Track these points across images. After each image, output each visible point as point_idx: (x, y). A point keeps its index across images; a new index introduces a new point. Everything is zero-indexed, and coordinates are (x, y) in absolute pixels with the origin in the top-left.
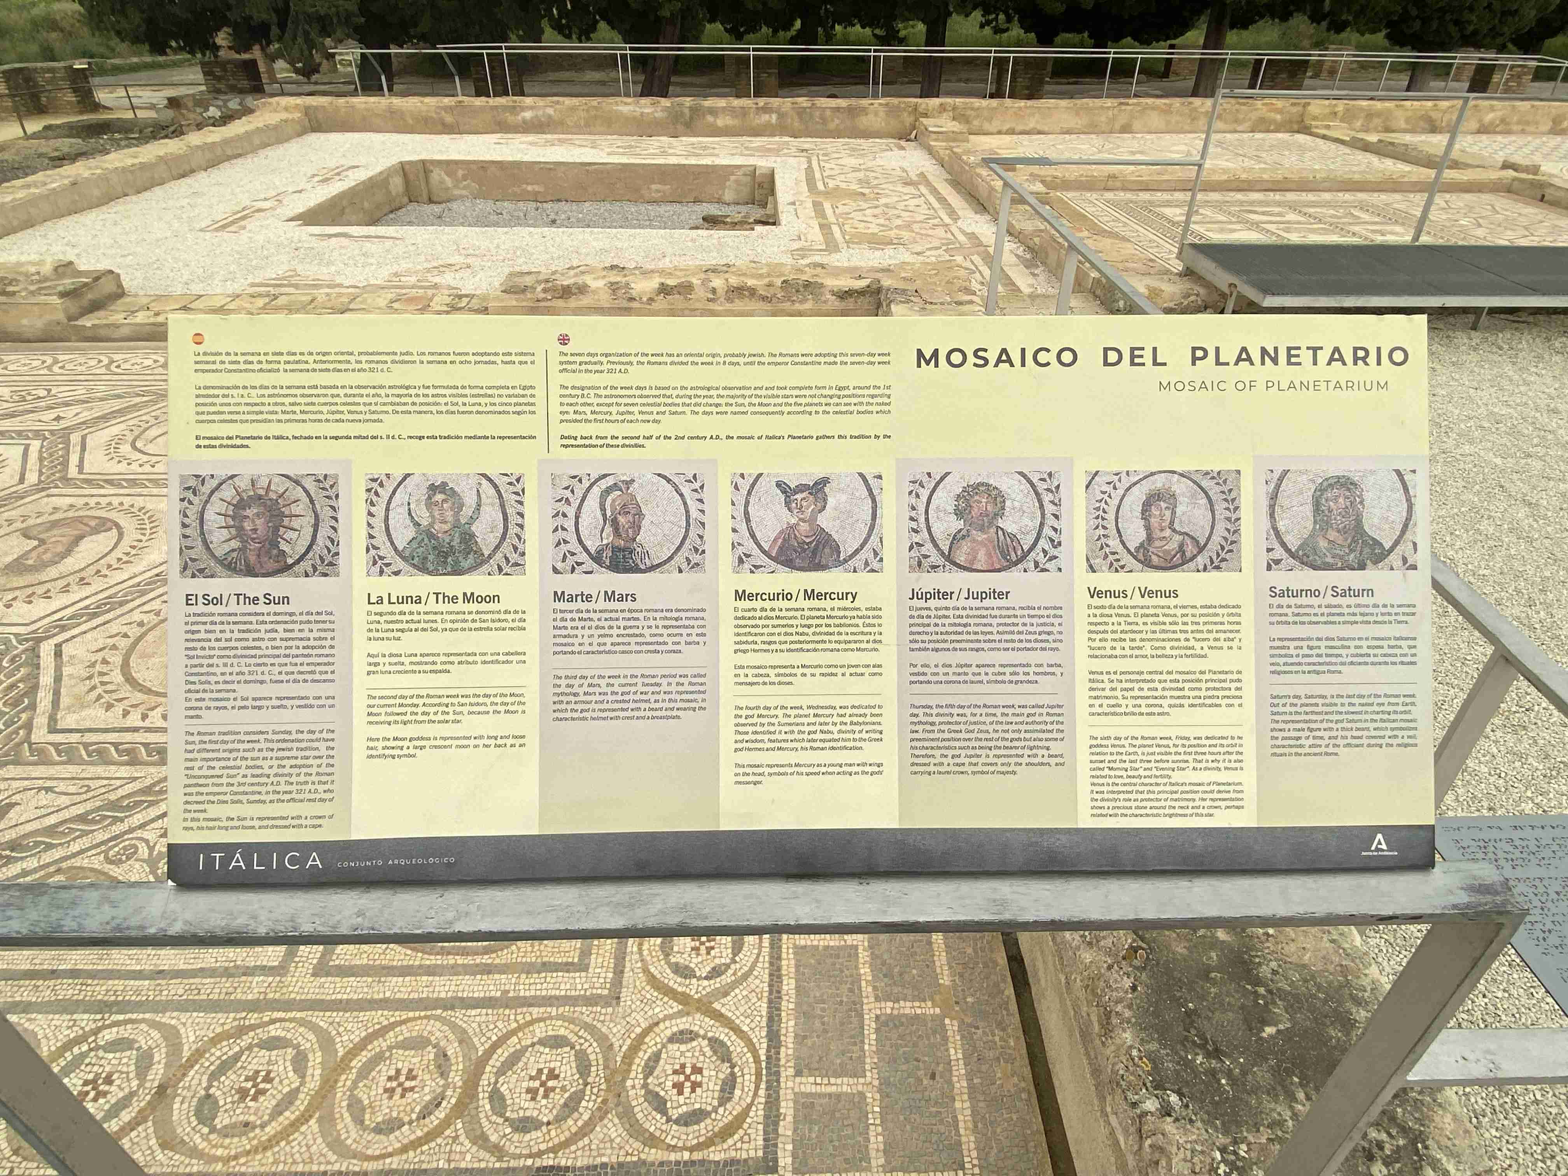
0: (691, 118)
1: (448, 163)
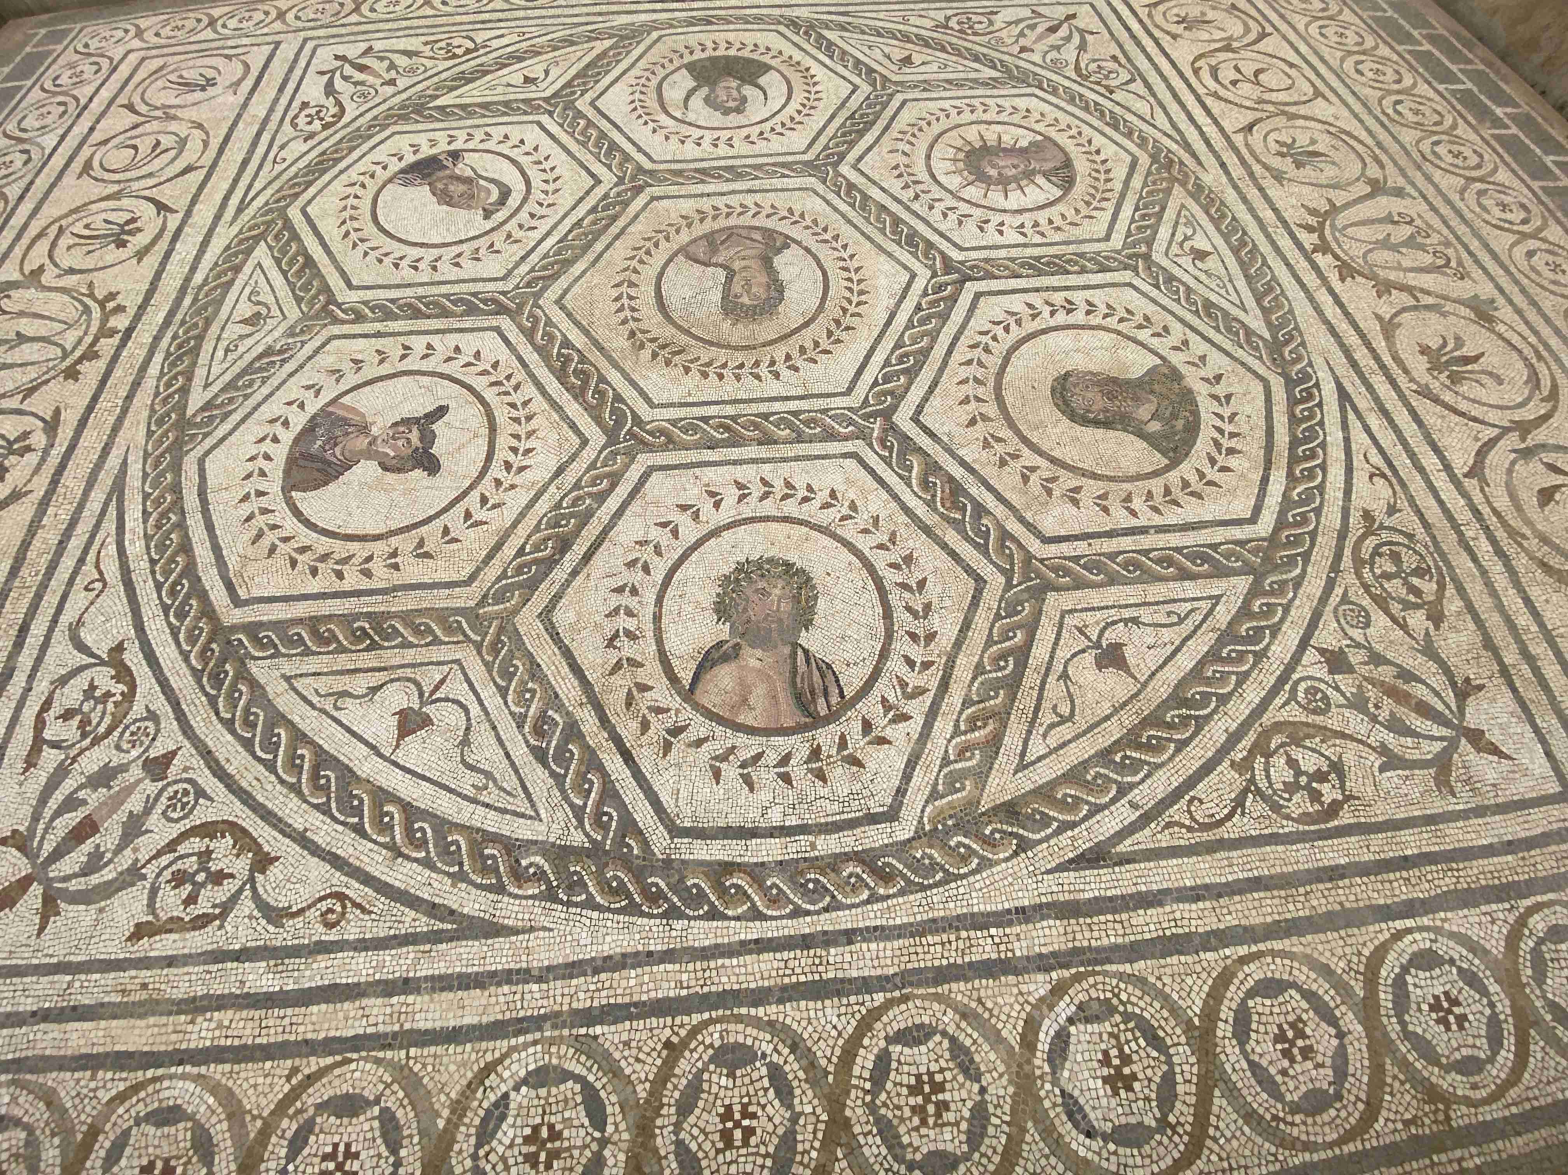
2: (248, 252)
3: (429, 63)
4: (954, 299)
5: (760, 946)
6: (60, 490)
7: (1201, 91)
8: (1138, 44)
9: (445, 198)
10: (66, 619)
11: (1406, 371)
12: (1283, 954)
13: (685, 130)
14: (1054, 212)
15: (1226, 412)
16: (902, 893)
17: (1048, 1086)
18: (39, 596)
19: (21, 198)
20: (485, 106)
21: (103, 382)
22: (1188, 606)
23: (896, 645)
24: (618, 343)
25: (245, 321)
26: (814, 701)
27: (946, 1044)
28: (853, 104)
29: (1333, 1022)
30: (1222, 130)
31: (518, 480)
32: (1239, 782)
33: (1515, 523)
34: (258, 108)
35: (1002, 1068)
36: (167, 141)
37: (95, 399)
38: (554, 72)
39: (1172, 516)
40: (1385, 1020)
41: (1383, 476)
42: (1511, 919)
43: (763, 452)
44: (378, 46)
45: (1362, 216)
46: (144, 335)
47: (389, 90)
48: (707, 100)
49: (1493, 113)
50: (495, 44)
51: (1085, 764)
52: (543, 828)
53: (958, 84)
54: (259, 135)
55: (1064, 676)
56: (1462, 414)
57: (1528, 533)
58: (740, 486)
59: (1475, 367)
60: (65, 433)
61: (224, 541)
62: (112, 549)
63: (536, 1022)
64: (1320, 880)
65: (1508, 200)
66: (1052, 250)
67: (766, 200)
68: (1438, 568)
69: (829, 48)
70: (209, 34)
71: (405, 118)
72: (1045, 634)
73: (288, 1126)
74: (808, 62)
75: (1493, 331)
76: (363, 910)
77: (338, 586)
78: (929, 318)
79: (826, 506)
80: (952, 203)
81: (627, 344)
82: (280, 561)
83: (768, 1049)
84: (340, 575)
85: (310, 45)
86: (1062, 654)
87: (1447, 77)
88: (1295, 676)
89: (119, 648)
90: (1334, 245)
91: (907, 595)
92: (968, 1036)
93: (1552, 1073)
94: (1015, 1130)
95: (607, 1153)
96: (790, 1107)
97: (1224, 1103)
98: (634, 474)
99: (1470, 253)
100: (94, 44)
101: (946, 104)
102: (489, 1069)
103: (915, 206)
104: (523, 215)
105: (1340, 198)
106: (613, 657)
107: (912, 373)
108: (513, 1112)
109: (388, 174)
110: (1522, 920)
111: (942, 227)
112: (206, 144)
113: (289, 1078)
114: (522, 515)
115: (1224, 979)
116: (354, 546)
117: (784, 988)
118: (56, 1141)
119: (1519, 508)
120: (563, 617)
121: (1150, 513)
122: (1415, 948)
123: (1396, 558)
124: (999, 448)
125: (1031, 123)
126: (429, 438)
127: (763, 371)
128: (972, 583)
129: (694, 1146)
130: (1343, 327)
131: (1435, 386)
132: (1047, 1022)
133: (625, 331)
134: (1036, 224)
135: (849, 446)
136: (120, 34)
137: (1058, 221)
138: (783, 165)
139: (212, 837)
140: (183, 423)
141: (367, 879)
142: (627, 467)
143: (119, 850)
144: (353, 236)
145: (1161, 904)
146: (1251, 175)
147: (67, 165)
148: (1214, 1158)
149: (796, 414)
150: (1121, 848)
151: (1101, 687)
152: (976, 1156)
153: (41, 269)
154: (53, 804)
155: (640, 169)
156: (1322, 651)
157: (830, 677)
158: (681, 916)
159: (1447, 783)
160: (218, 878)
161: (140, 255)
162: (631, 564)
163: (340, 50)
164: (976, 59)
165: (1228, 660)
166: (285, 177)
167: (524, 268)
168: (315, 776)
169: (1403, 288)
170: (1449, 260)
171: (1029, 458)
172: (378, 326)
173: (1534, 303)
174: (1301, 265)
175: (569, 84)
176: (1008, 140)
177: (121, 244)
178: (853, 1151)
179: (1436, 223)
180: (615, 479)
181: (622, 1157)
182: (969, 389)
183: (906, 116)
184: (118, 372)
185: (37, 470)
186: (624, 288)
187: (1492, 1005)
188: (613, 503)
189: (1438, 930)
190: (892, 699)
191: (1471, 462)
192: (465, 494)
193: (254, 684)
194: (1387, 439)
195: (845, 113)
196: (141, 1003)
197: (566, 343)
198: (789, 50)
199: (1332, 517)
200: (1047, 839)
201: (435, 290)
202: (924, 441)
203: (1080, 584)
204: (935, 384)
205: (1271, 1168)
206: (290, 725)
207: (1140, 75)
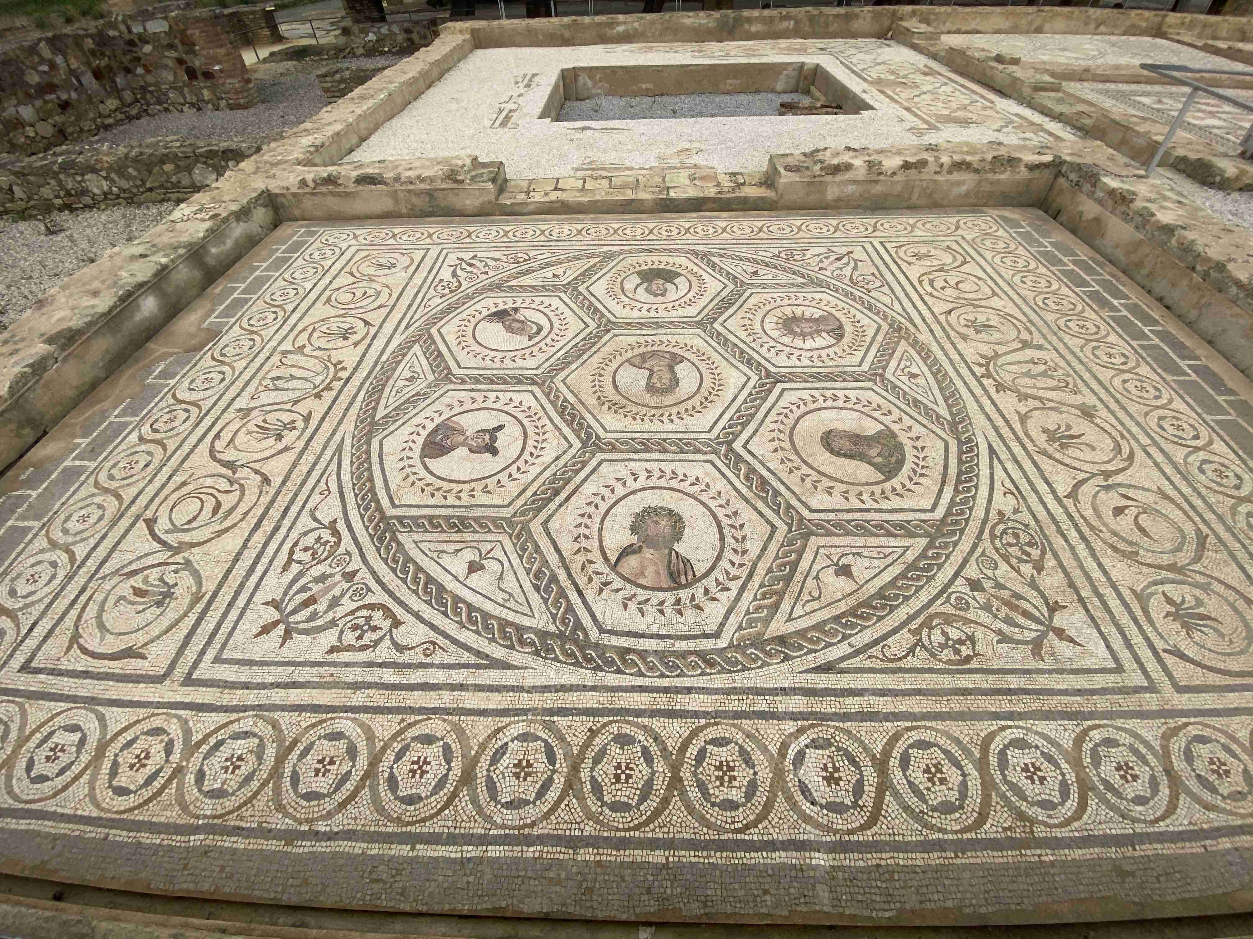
0: (734, 26)
1: (591, 68)
2: (410, 348)
3: (505, 265)
4: (770, 391)
5: (642, 689)
6: (310, 448)
7: (922, 292)
8: (888, 267)
9: (509, 329)
10: (309, 506)
11: (1032, 441)
12: (931, 729)
13: (634, 303)
14: (831, 351)
15: (921, 456)
16: (719, 673)
17: (791, 776)
18: (296, 495)
19: (293, 311)
20: (533, 287)
21: (334, 401)
22: (891, 550)
23: (725, 554)
24: (592, 401)
25: (407, 379)
26: (679, 576)
27: (737, 748)
28: (723, 294)
29: (960, 767)
30: (932, 313)
31: (536, 461)
32: (913, 640)
33: (1096, 523)
34: (418, 280)
35: (767, 764)
36: (370, 292)
37: (330, 408)
38: (568, 273)
39: (884, 505)
40: (993, 772)
41: (1013, 493)
42: (1078, 730)
43: (662, 456)
44: (480, 255)
45: (1014, 360)
46: (356, 382)
47: (484, 277)
48: (647, 290)
49: (1111, 303)
50: (539, 257)
51: (825, 622)
52: (536, 622)
53: (783, 286)
54: (418, 293)
55: (817, 578)
56: (1067, 465)
57: (1104, 529)
58: (648, 471)
59: (1078, 441)
60: (314, 423)
61: (390, 478)
62: (335, 477)
63: (525, 711)
64: (956, 694)
65: (1112, 351)
66: (827, 370)
67: (673, 339)
68: (1042, 543)
69: (714, 266)
70: (392, 241)
71: (491, 290)
72: (808, 556)
73: (397, 746)
74: (701, 272)
75: (1093, 422)
76: (444, 650)
77: (443, 502)
78: (756, 399)
79: (693, 484)
80: (774, 344)
81: (596, 402)
82: (417, 489)
83: (642, 739)
84: (445, 498)
85: (445, 252)
86: (816, 567)
87: (1083, 283)
88: (950, 590)
89: (335, 521)
90: (995, 374)
91: (733, 530)
92: (749, 746)
93: (1103, 817)
94: (771, 795)
95: (555, 777)
96: (651, 767)
97: (892, 799)
98: (594, 462)
99: (1083, 380)
100: (331, 240)
101: (775, 296)
102: (499, 730)
103: (753, 345)
104: (548, 340)
105: (1001, 349)
106: (576, 546)
107: (744, 425)
108: (509, 752)
109: (482, 316)
110: (1085, 732)
111: (767, 356)
112: (390, 295)
113: (399, 724)
114: (537, 477)
115: (896, 737)
116: (453, 485)
117: (652, 711)
118: (275, 745)
119: (1099, 516)
120: (553, 525)
121: (872, 502)
122: (1013, 736)
123: (1016, 536)
124: (790, 464)
125: (821, 306)
126: (494, 439)
127: (665, 419)
128: (769, 528)
129: (600, 779)
130: (996, 417)
131: (1050, 450)
132: (793, 745)
133: (596, 396)
134: (820, 356)
135: (708, 457)
136: (345, 236)
137: (832, 355)
138: (683, 322)
139: (373, 610)
140: (373, 424)
141: (447, 636)
142: (591, 459)
143: (326, 612)
144: (463, 344)
145: (862, 695)
146: (948, 337)
147: (318, 298)
148: (884, 827)
149: (680, 440)
150: (841, 665)
151: (837, 585)
152: (749, 805)
153: (304, 346)
154: (295, 588)
155: (609, 321)
156: (967, 579)
157: (688, 565)
158: (602, 670)
159: (1039, 654)
160: (374, 629)
161: (356, 344)
162: (589, 504)
163: (461, 255)
164: (794, 273)
165: (912, 579)
166: (430, 314)
167: (547, 365)
168: (426, 587)
169: (1034, 398)
170: (1068, 384)
171: (805, 470)
172: (473, 386)
173: (1123, 408)
174: (973, 384)
175: (576, 279)
176: (807, 314)
177: (346, 339)
178: (683, 793)
179: (1062, 363)
180: (584, 464)
181: (563, 780)
182: (775, 434)
183: (753, 301)
184: (342, 397)
185: (299, 438)
186: (597, 377)
187: (1063, 775)
188: (582, 475)
189: (1027, 729)
190: (721, 579)
191: (1069, 490)
192: (510, 465)
193: (399, 543)
194: (1016, 474)
195: (719, 298)
196: (329, 683)
197: (566, 400)
198: (691, 266)
199: (979, 512)
200: (801, 656)
201: (502, 372)
202: (749, 458)
203: (829, 534)
204: (757, 430)
205: (918, 838)
206: (415, 563)
207: (888, 284)
